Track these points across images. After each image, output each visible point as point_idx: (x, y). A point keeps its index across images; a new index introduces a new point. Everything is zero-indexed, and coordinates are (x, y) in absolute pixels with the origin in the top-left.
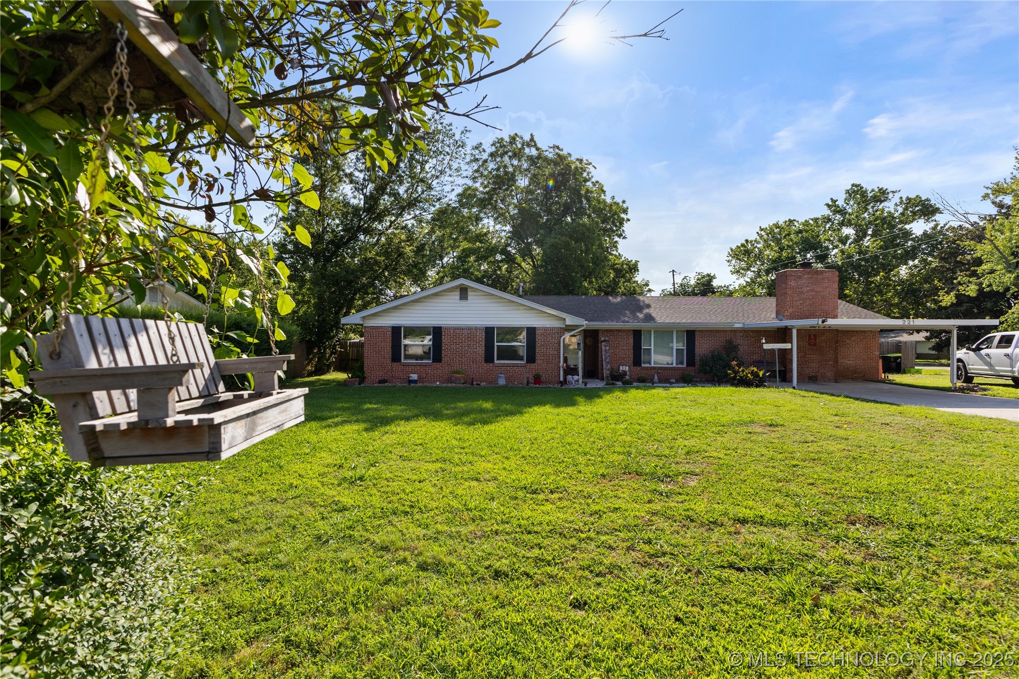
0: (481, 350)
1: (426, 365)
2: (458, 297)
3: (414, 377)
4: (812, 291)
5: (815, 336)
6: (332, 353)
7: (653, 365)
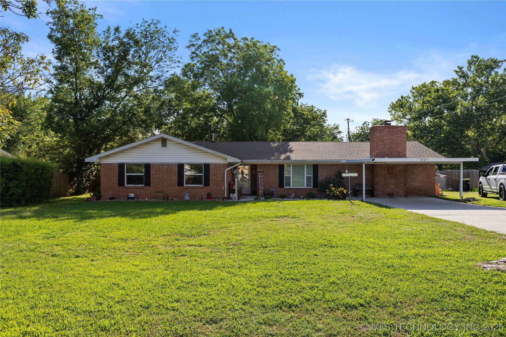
0: (175, 178)
1: (140, 188)
2: (161, 145)
3: (132, 195)
4: (390, 139)
5: (392, 168)
6: (87, 180)
7: (291, 187)
